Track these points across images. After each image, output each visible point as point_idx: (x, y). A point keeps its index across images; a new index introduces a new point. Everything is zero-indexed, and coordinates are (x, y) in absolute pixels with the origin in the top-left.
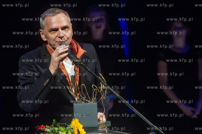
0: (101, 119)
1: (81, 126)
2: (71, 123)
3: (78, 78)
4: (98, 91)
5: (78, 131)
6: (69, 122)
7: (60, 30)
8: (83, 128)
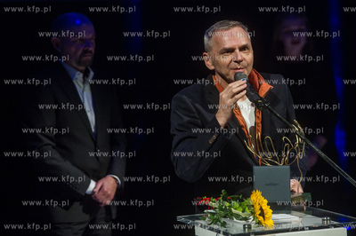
0: (296, 190)
1: (266, 201)
2: (249, 197)
3: (260, 129)
4: (291, 147)
5: (261, 209)
6: (248, 196)
7: (237, 51)
8: (268, 204)
